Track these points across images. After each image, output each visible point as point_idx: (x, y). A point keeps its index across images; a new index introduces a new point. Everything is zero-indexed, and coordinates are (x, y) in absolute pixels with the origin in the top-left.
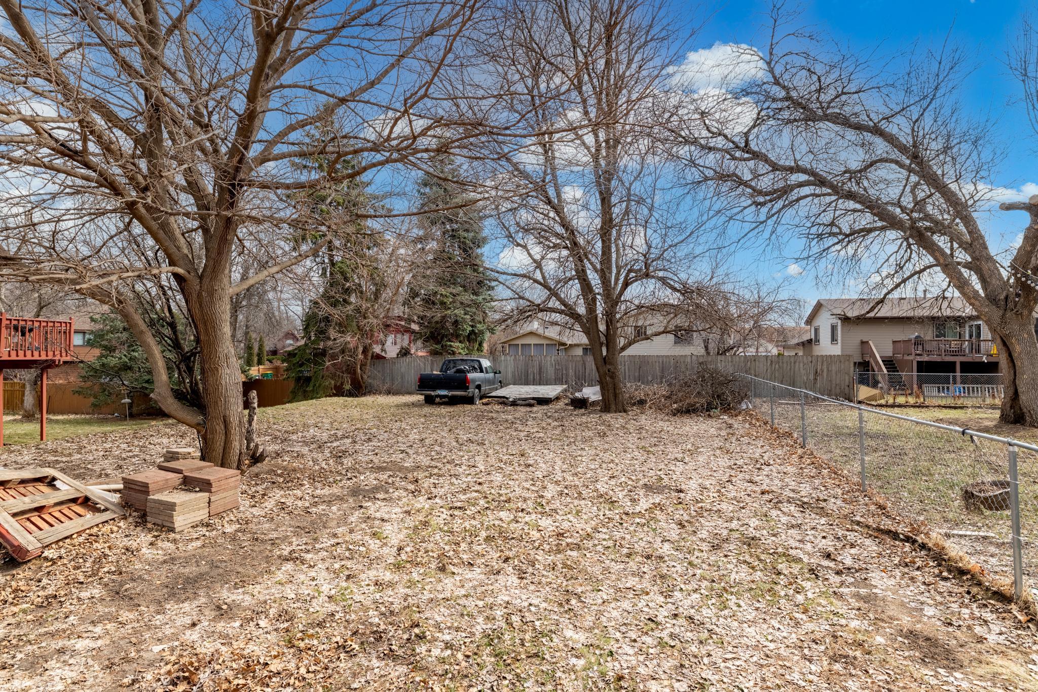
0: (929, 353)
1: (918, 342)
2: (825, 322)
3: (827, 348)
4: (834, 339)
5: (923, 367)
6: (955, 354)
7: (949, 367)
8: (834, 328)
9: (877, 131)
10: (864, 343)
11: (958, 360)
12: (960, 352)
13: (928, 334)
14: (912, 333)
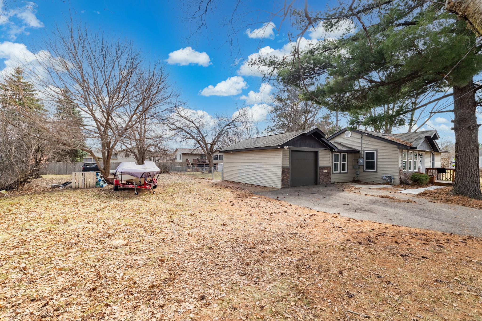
0: (200, 162)
1: (198, 159)
2: (179, 154)
3: (178, 160)
4: (180, 158)
5: (198, 165)
6: (204, 162)
7: (203, 165)
8: (180, 156)
9: (192, 122)
10: (187, 160)
11: (205, 163)
12: (205, 162)
13: (200, 158)
14: (197, 158)
